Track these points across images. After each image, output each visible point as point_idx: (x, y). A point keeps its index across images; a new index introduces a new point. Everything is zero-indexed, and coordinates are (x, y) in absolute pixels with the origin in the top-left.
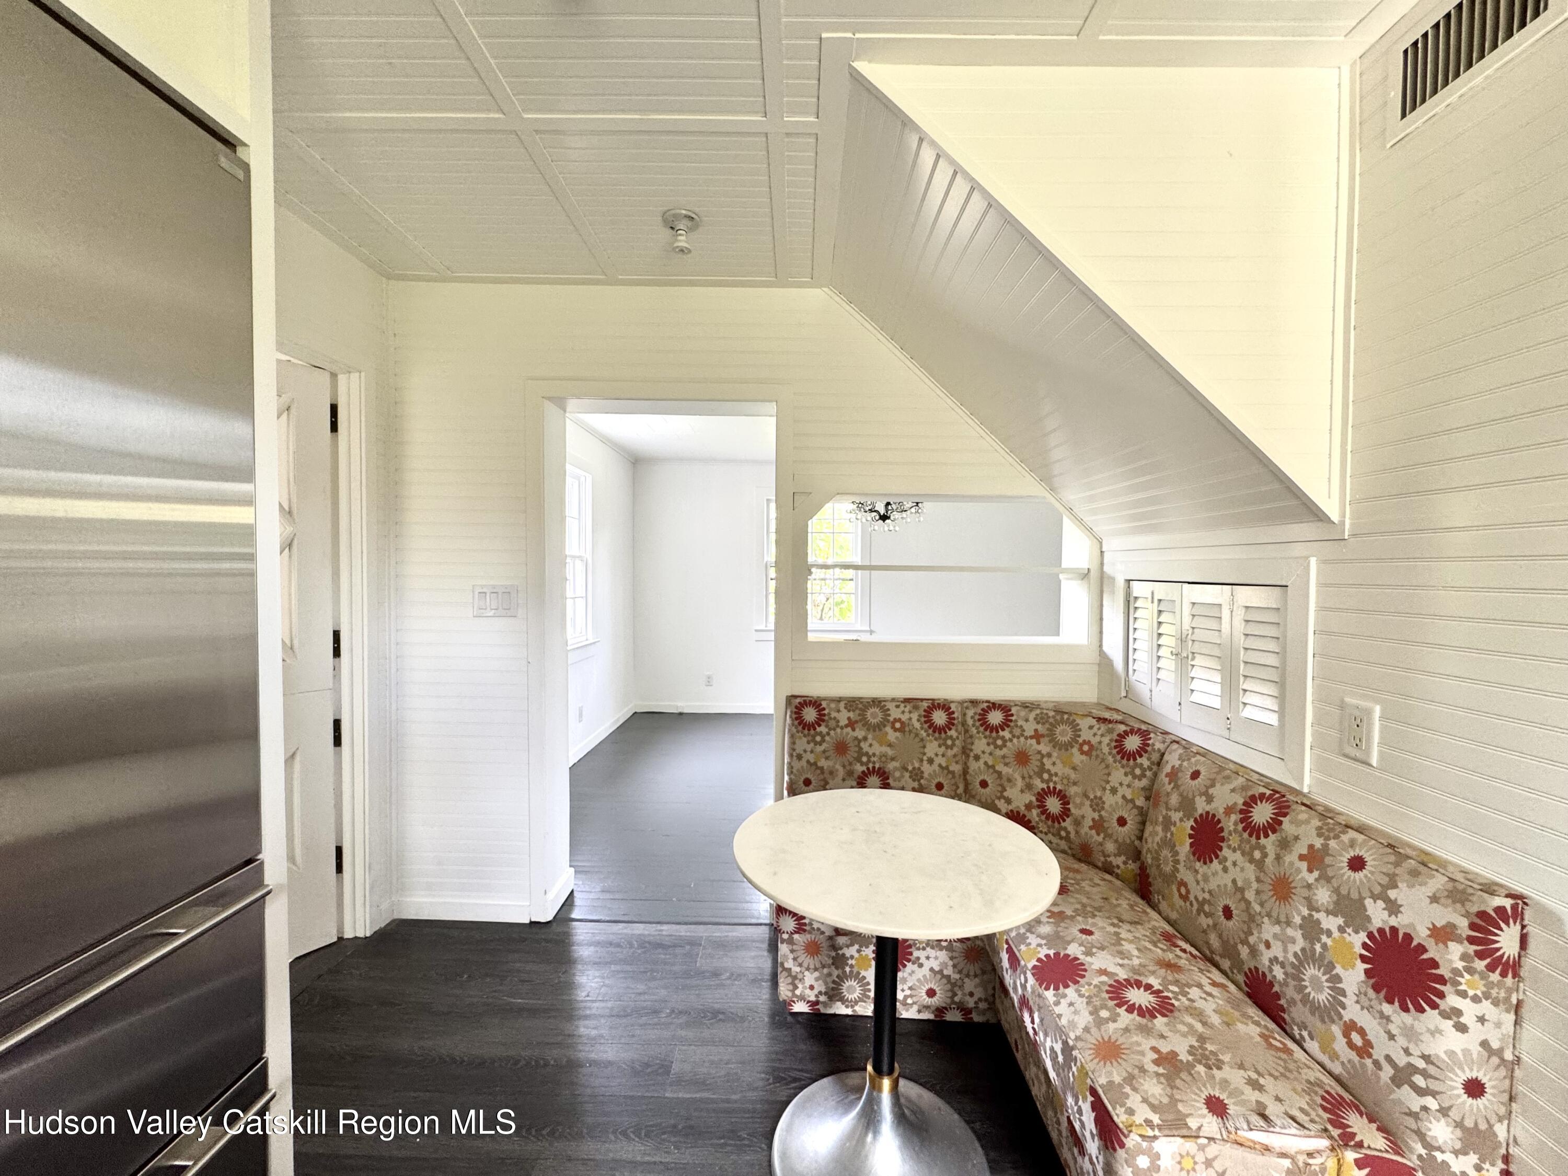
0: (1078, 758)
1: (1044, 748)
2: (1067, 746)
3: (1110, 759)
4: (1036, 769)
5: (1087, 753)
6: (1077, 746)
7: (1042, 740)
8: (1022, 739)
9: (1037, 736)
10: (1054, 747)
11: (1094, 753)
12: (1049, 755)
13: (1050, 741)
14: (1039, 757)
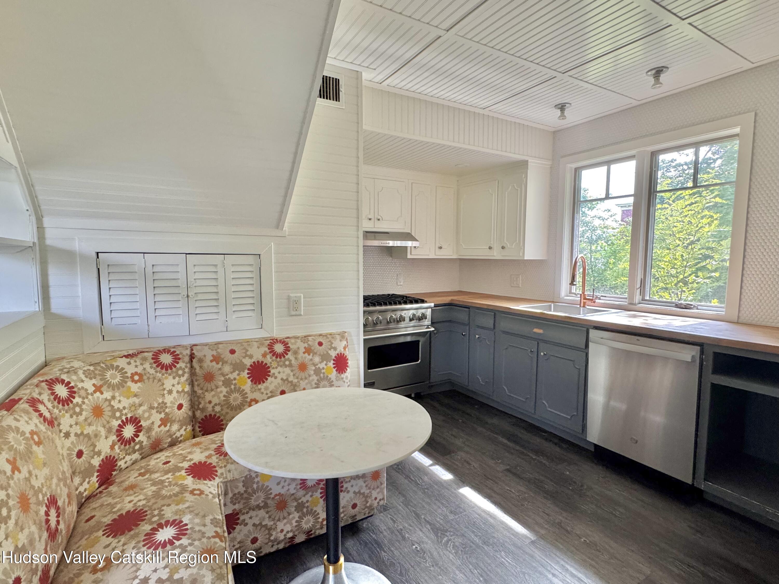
0: (135, 387)
1: (107, 395)
2: (122, 384)
3: (159, 375)
4: (110, 414)
5: (140, 380)
6: (130, 379)
7: (102, 389)
8: (90, 397)
9: (98, 389)
10: (113, 390)
11: (145, 377)
12: (113, 398)
13: (109, 387)
14: (107, 403)
